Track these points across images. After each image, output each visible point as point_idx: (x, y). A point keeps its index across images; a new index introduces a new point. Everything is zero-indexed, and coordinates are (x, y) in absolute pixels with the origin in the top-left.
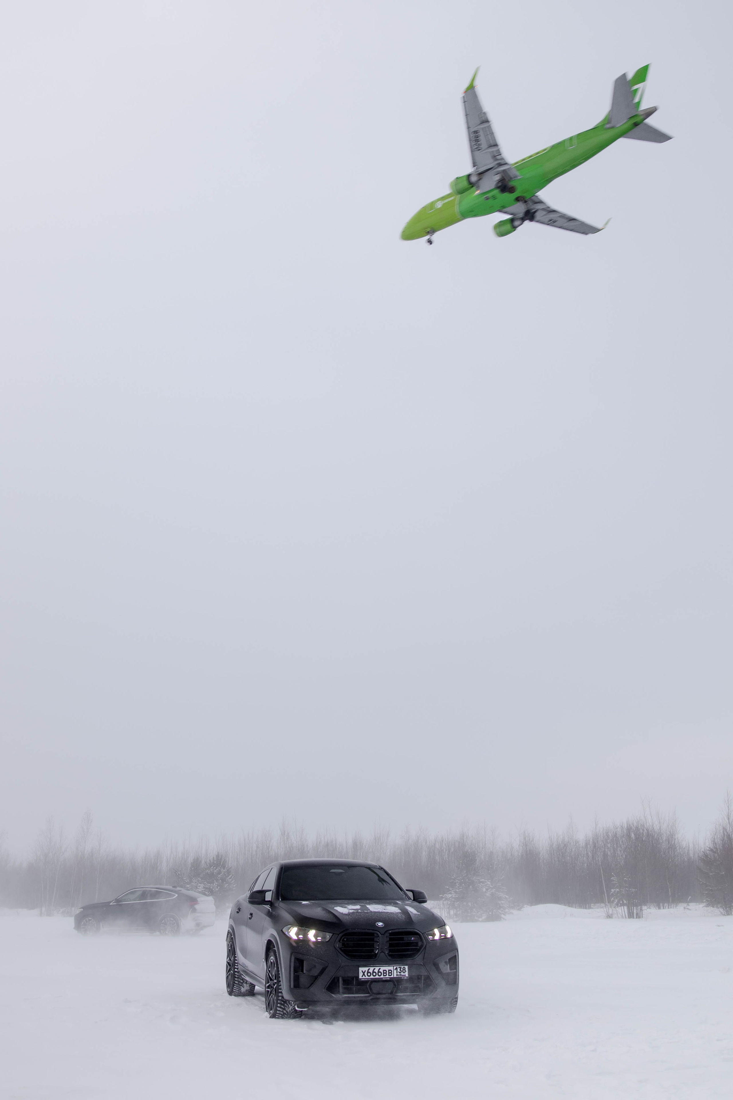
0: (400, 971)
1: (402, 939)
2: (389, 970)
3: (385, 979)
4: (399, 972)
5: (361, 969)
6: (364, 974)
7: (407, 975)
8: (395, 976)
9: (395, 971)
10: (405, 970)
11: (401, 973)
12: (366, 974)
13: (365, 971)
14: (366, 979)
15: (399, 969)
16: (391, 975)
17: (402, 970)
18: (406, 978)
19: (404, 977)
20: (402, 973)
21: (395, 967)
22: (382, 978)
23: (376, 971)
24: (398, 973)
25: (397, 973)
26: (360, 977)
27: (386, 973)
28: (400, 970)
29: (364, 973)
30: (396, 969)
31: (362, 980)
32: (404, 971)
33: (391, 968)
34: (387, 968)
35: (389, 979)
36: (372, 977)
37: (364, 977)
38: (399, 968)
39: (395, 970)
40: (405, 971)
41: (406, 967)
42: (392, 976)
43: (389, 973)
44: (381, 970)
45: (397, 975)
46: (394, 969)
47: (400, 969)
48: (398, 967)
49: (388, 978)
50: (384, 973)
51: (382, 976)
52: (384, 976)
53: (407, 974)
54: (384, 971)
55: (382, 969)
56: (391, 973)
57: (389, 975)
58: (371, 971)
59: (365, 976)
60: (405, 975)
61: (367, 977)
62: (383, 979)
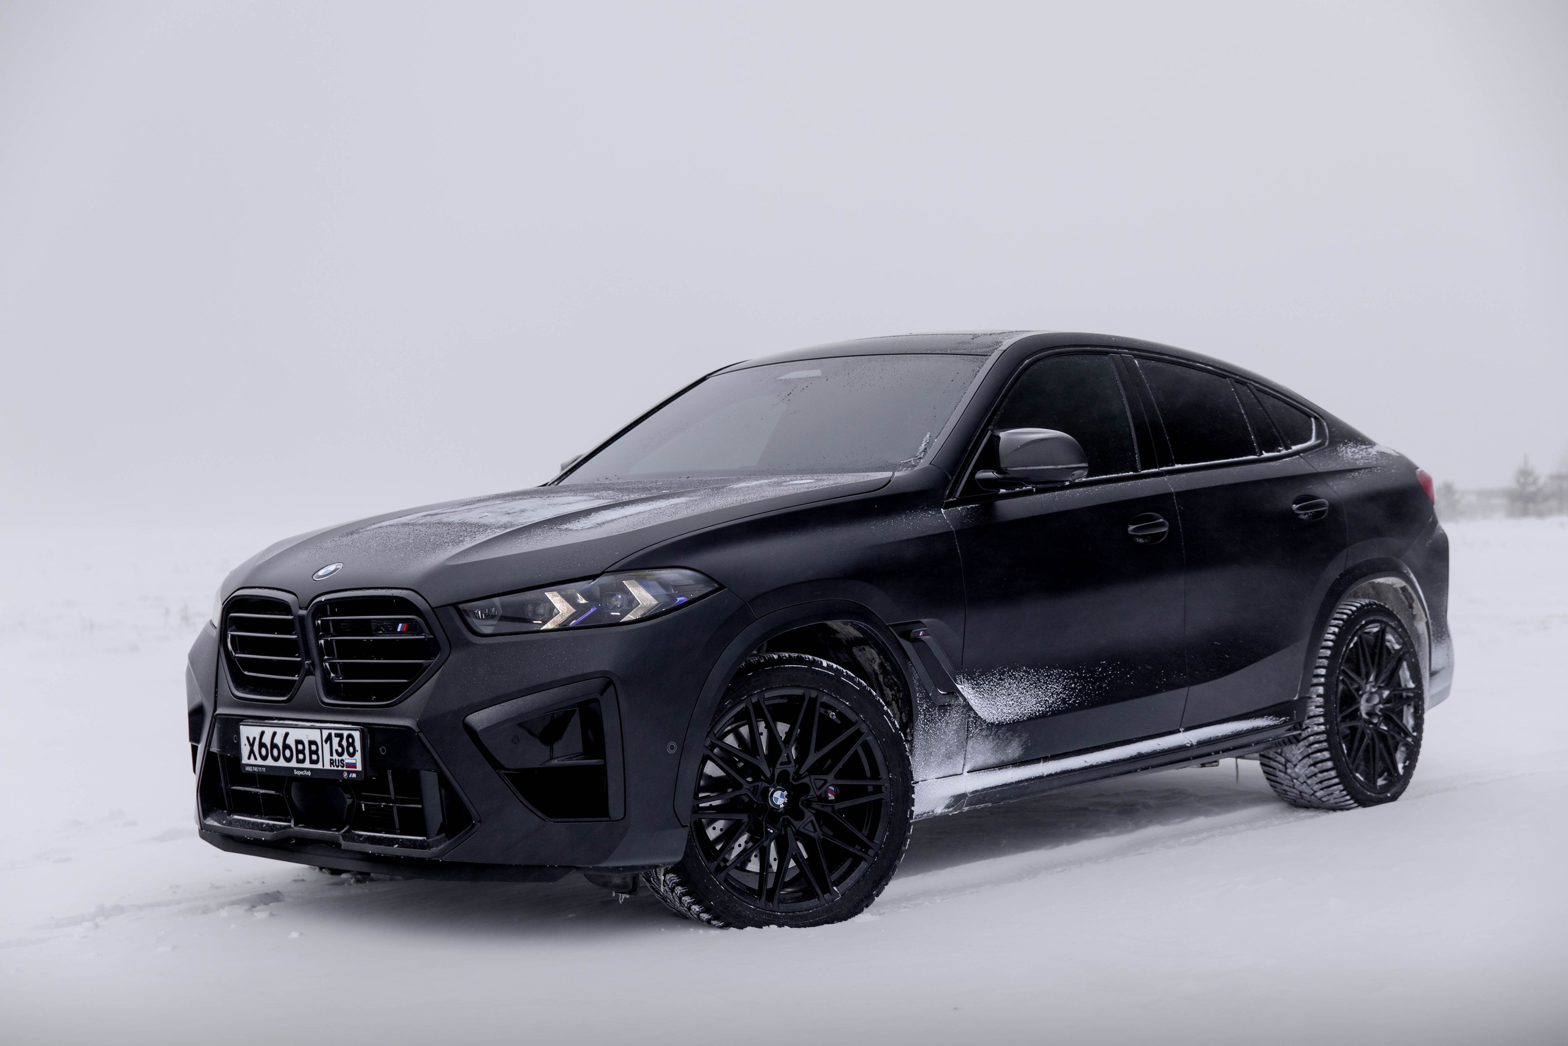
0: (340, 750)
1: (365, 628)
2: (311, 743)
3: (299, 773)
4: (337, 751)
5: (248, 732)
6: (252, 752)
7: (359, 768)
8: (327, 766)
9: (327, 747)
10: (352, 744)
11: (343, 758)
12: (256, 748)
13: (254, 739)
14: (256, 769)
15: (336, 741)
16: (316, 762)
17: (344, 743)
18: (354, 775)
19: (349, 772)
20: (345, 756)
21: (325, 733)
22: (292, 769)
23: (279, 741)
24: (335, 757)
25: (332, 755)
26: (245, 761)
27: (302, 752)
28: (340, 745)
29: (252, 745)
30: (329, 738)
31: (248, 769)
32: (351, 749)
33: (315, 735)
34: (307, 735)
35: (309, 773)
36: (270, 762)
37: (252, 761)
38: (337, 735)
39: (326, 742)
40: (355, 751)
41: (357, 735)
42: (319, 766)
43: (312, 752)
44: (291, 741)
45: (332, 762)
46: (324, 739)
47: (339, 739)
48: (333, 732)
49: (307, 769)
50: (298, 752)
51: (293, 764)
52: (299, 761)
53: (358, 759)
54: (298, 742)
55: (295, 734)
56: (316, 752)
57: (312, 762)
58: (267, 740)
59: (256, 759)
60: (354, 766)
61: (260, 762)
62: (296, 772)
